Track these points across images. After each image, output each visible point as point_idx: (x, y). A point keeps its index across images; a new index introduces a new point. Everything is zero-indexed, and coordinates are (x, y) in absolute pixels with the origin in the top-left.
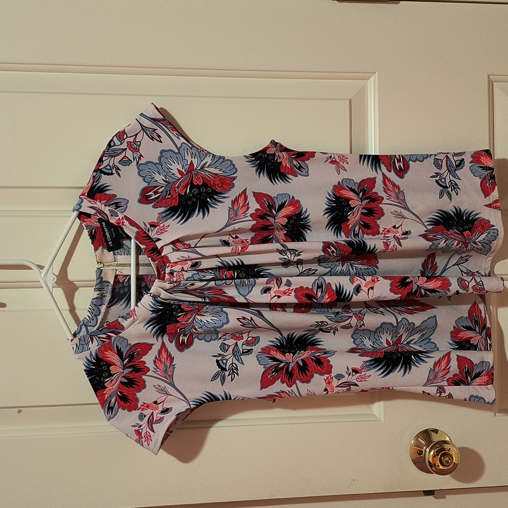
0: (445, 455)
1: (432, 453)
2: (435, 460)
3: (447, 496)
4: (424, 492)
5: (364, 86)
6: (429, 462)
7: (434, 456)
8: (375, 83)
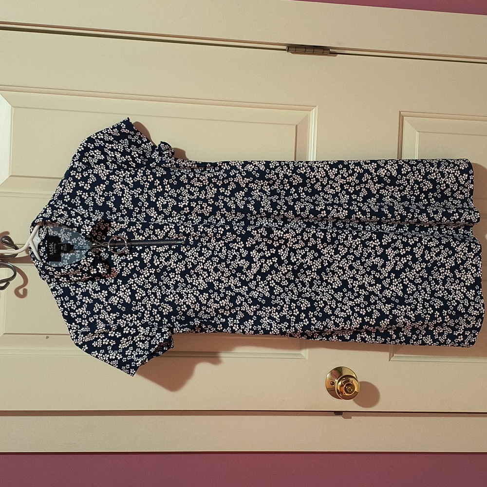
0: (349, 385)
1: (340, 383)
2: (342, 389)
3: (352, 417)
4: (335, 412)
5: (307, 116)
6: (338, 390)
7: (342, 386)
8: (315, 114)
